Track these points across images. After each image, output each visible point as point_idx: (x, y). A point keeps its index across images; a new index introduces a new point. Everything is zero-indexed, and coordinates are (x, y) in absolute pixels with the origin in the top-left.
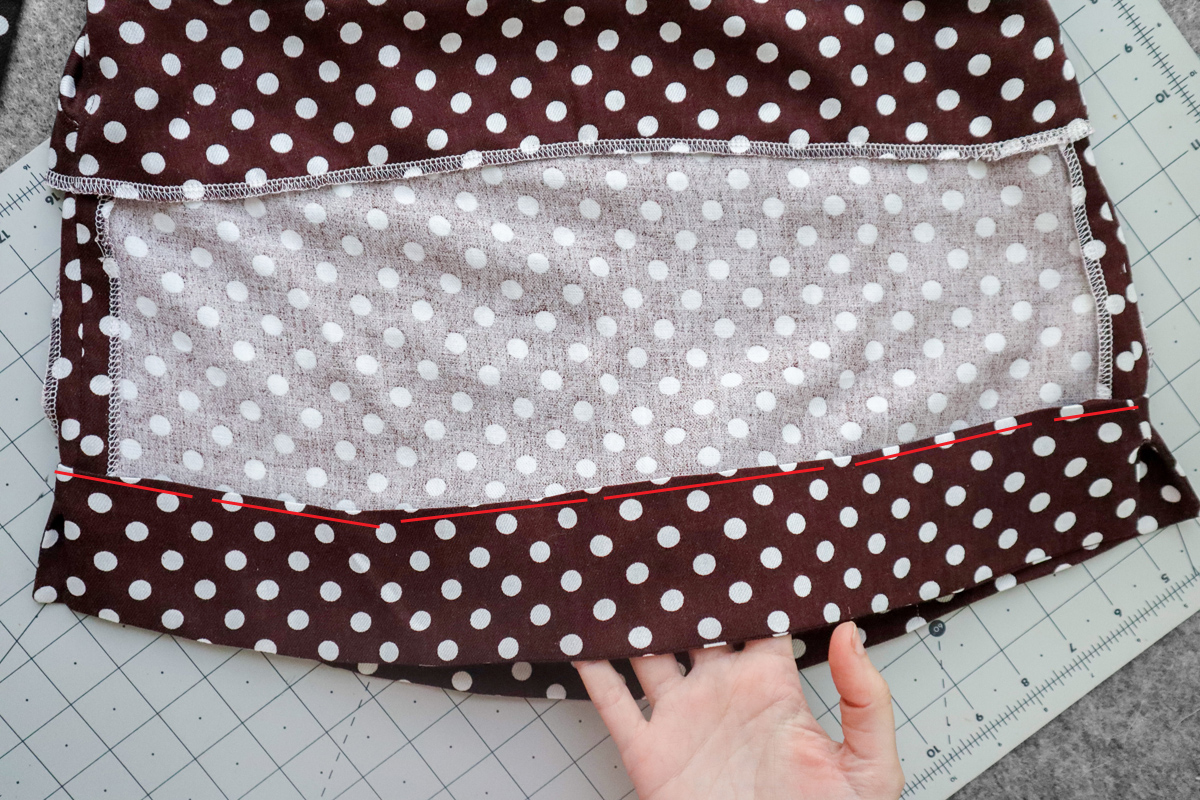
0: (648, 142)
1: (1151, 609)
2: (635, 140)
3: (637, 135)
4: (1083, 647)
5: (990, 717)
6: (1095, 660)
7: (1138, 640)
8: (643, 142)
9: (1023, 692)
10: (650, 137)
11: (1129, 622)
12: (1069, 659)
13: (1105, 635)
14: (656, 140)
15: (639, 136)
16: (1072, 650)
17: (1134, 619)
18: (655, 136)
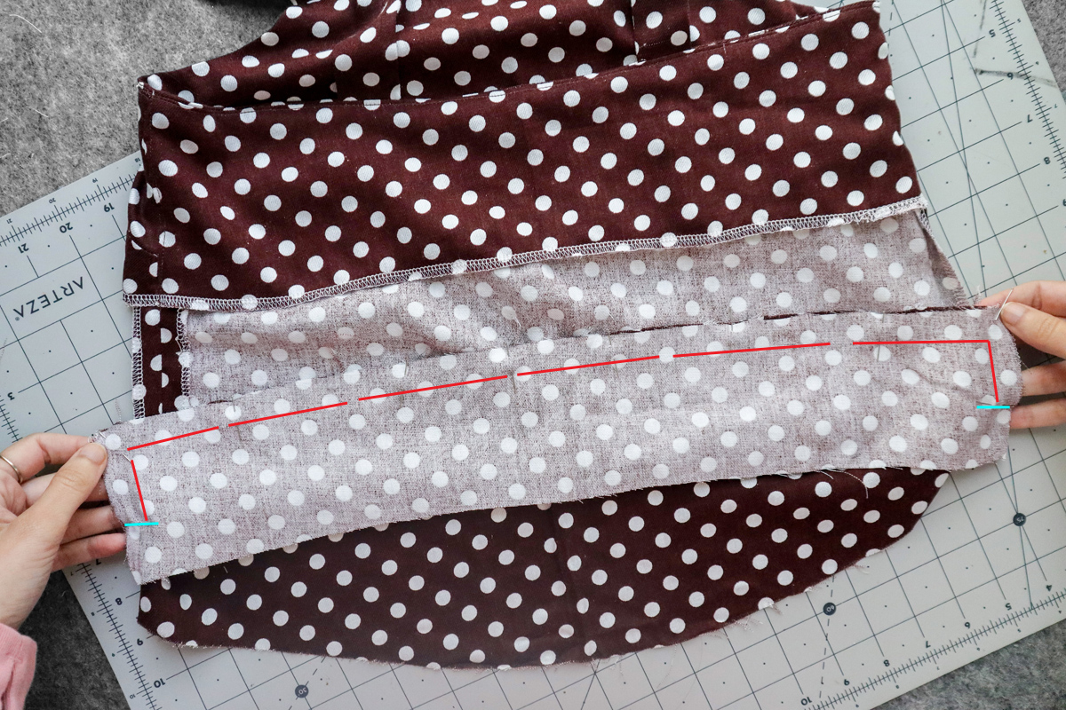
0: (597, 246)
1: (994, 627)
2: (587, 245)
3: (589, 241)
4: (936, 646)
5: (854, 684)
6: (943, 657)
7: (978, 649)
8: (593, 246)
9: (884, 670)
10: (599, 242)
11: (974, 634)
12: (923, 652)
13: (955, 640)
14: (603, 243)
15: (591, 242)
16: (927, 646)
17: (978, 632)
18: (602, 240)
